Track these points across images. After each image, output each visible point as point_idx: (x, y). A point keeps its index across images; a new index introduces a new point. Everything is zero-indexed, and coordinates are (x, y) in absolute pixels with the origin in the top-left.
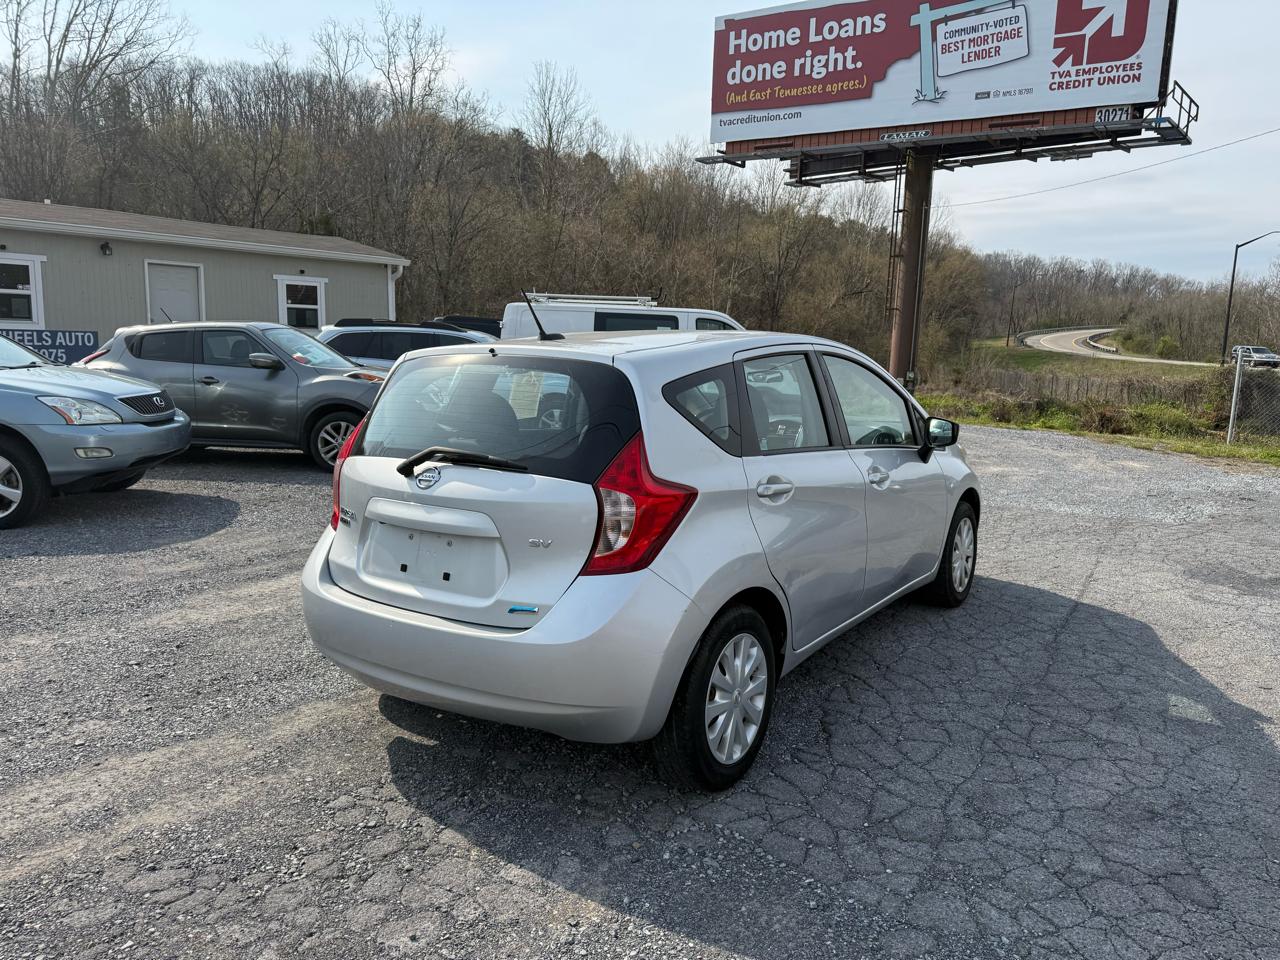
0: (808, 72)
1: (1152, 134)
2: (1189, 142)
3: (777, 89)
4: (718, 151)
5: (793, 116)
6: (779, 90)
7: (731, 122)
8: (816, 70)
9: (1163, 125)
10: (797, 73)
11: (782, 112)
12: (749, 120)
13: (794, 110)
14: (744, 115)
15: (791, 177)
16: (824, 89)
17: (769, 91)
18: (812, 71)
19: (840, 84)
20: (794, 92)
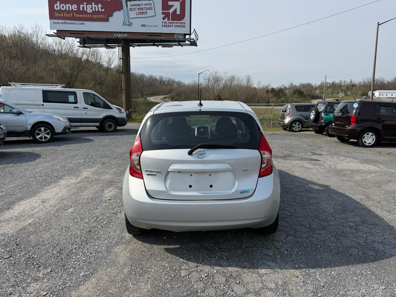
0: (85, 10)
1: (189, 43)
2: (197, 46)
3: (74, 14)
4: (54, 33)
5: (82, 24)
6: (75, 14)
7: (58, 23)
8: (88, 9)
9: (191, 40)
10: (81, 9)
11: (77, 22)
12: (65, 23)
13: (82, 22)
14: (63, 21)
15: (80, 44)
16: (92, 16)
17: (71, 14)
18: (87, 10)
19: (97, 16)
20: (81, 16)
